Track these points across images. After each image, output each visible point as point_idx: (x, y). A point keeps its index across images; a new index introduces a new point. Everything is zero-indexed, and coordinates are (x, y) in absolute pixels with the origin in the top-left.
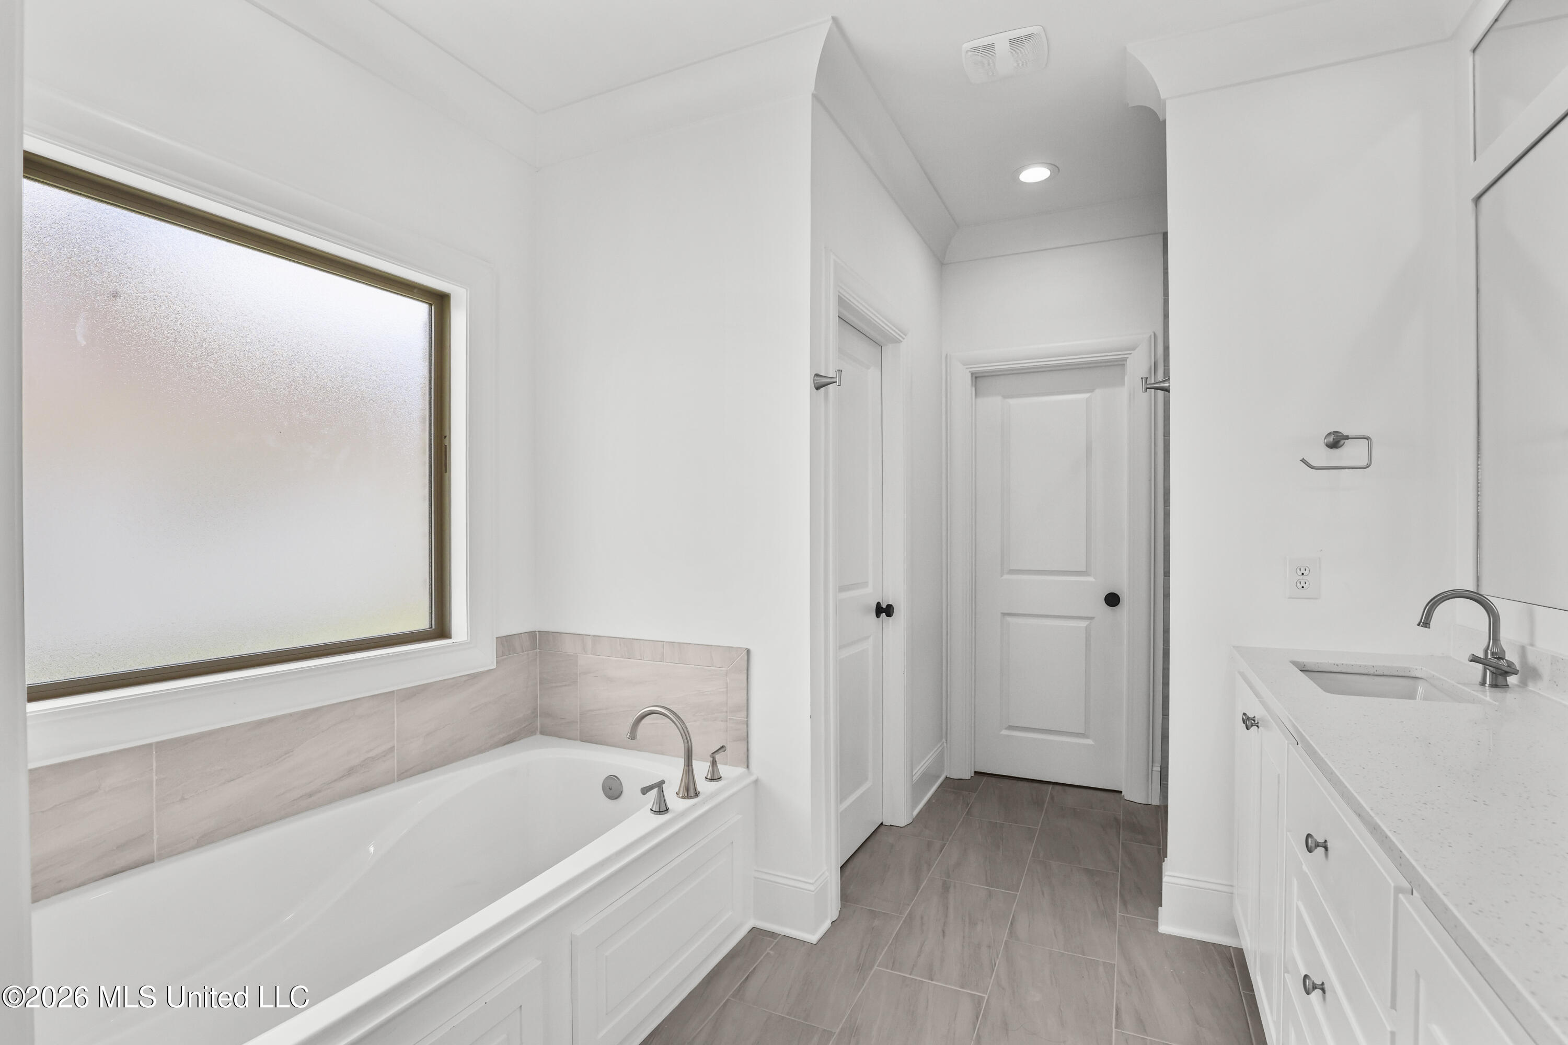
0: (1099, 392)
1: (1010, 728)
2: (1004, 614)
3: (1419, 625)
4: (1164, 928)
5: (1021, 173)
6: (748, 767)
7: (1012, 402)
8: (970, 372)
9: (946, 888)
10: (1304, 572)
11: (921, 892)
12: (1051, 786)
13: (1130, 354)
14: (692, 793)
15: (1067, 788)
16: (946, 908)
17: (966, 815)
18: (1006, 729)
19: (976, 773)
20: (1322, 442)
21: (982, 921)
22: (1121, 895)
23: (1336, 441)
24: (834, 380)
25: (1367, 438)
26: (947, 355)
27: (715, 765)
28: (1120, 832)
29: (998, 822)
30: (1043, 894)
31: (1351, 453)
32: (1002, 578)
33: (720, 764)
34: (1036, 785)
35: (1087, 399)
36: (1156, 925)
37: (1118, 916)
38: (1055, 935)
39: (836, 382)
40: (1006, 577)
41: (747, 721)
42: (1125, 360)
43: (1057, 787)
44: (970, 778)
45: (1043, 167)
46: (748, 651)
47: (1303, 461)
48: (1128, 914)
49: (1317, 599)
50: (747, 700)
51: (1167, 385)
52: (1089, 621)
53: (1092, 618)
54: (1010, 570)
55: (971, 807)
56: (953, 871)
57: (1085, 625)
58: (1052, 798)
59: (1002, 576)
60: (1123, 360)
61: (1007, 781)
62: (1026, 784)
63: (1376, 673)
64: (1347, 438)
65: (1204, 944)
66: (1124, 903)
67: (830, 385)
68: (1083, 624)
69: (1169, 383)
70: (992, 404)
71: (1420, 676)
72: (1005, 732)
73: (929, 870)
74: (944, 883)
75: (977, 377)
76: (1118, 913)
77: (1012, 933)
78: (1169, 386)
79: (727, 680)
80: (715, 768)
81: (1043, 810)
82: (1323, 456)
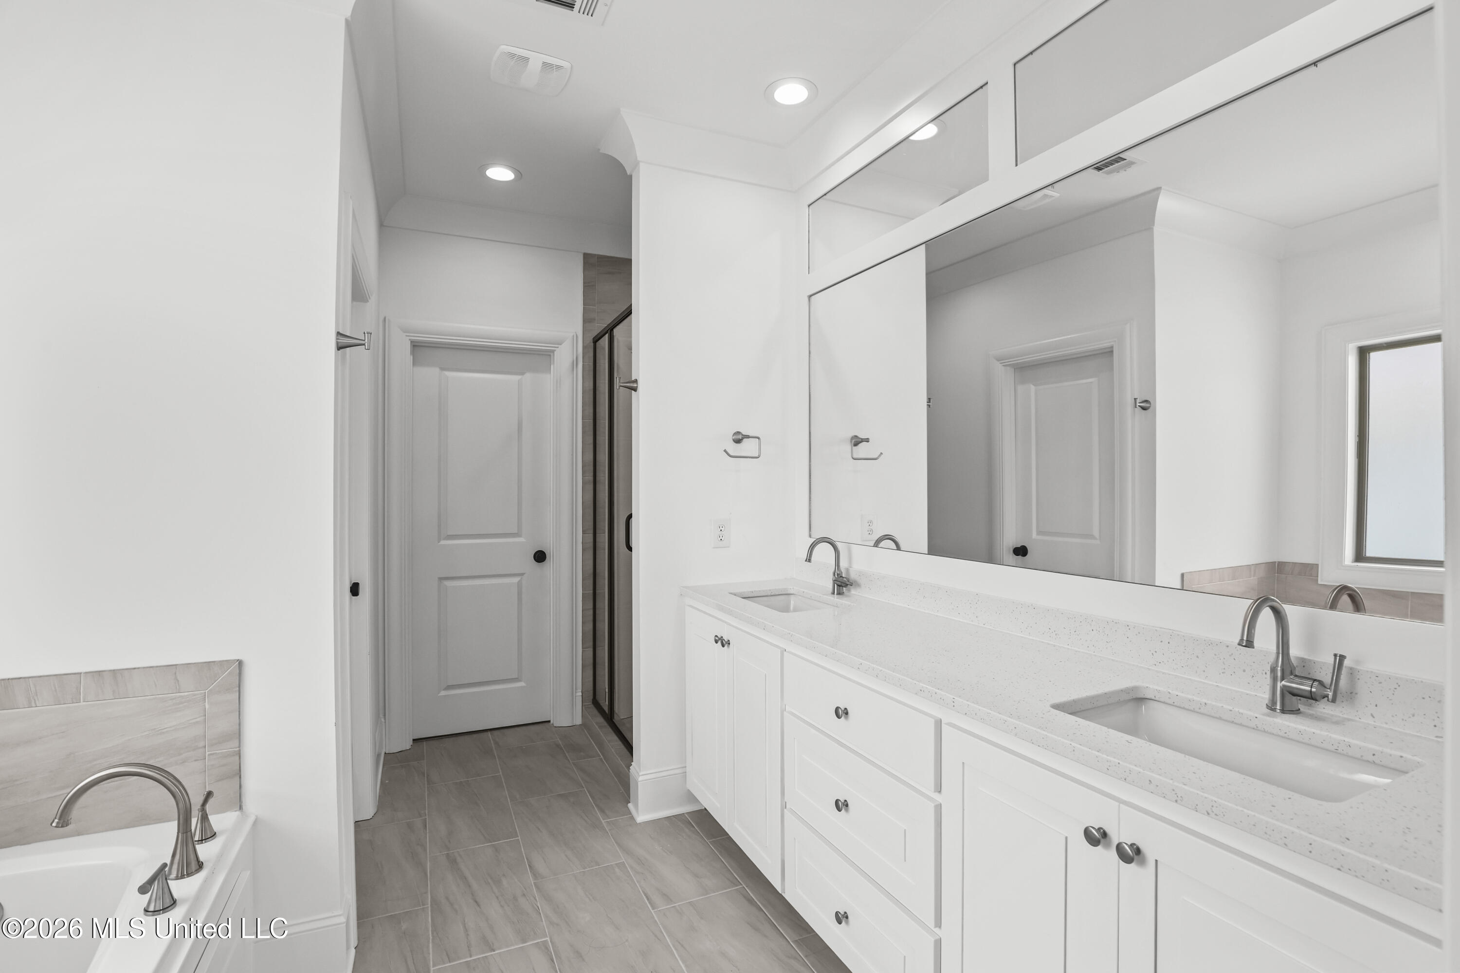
0: (528, 376)
1: (449, 687)
2: (441, 579)
3: (806, 561)
4: (641, 818)
5: (488, 169)
6: (241, 808)
7: (447, 373)
8: (410, 339)
9: (453, 861)
10: (722, 529)
11: (431, 875)
12: (489, 733)
13: (558, 347)
14: (194, 866)
15: (505, 731)
16: (464, 878)
17: (427, 785)
18: (444, 690)
19: (414, 740)
20: (730, 437)
21: (504, 875)
22: (597, 805)
23: (739, 439)
24: (363, 342)
25: (758, 438)
26: (385, 318)
27: (206, 820)
28: (566, 756)
29: (462, 780)
30: (539, 829)
31: (748, 447)
32: (439, 544)
33: (211, 815)
34: (475, 736)
35: (519, 380)
36: (632, 818)
37: (604, 823)
38: (569, 860)
39: (364, 345)
40: (443, 542)
41: (240, 750)
42: (553, 351)
43: (496, 733)
44: (410, 748)
45: (510, 170)
46: (240, 663)
47: (725, 451)
48: (609, 818)
49: (728, 547)
50: (240, 724)
51: (636, 385)
52: (521, 577)
53: (522, 574)
54: (448, 536)
55: (428, 776)
56: (449, 841)
57: (517, 581)
58: (496, 743)
59: (439, 542)
60: (551, 352)
61: (447, 740)
62: (466, 737)
63: (772, 594)
64: (748, 437)
65: (668, 818)
66: (602, 811)
67: (348, 348)
68: (516, 580)
69: (637, 384)
70: (429, 374)
71: (792, 593)
72: (443, 693)
73: (425, 850)
74: (448, 855)
75: (416, 346)
76: (603, 821)
77: (536, 875)
78: (637, 387)
79: (205, 706)
80: (206, 824)
81: (495, 757)
82: (733, 448)
